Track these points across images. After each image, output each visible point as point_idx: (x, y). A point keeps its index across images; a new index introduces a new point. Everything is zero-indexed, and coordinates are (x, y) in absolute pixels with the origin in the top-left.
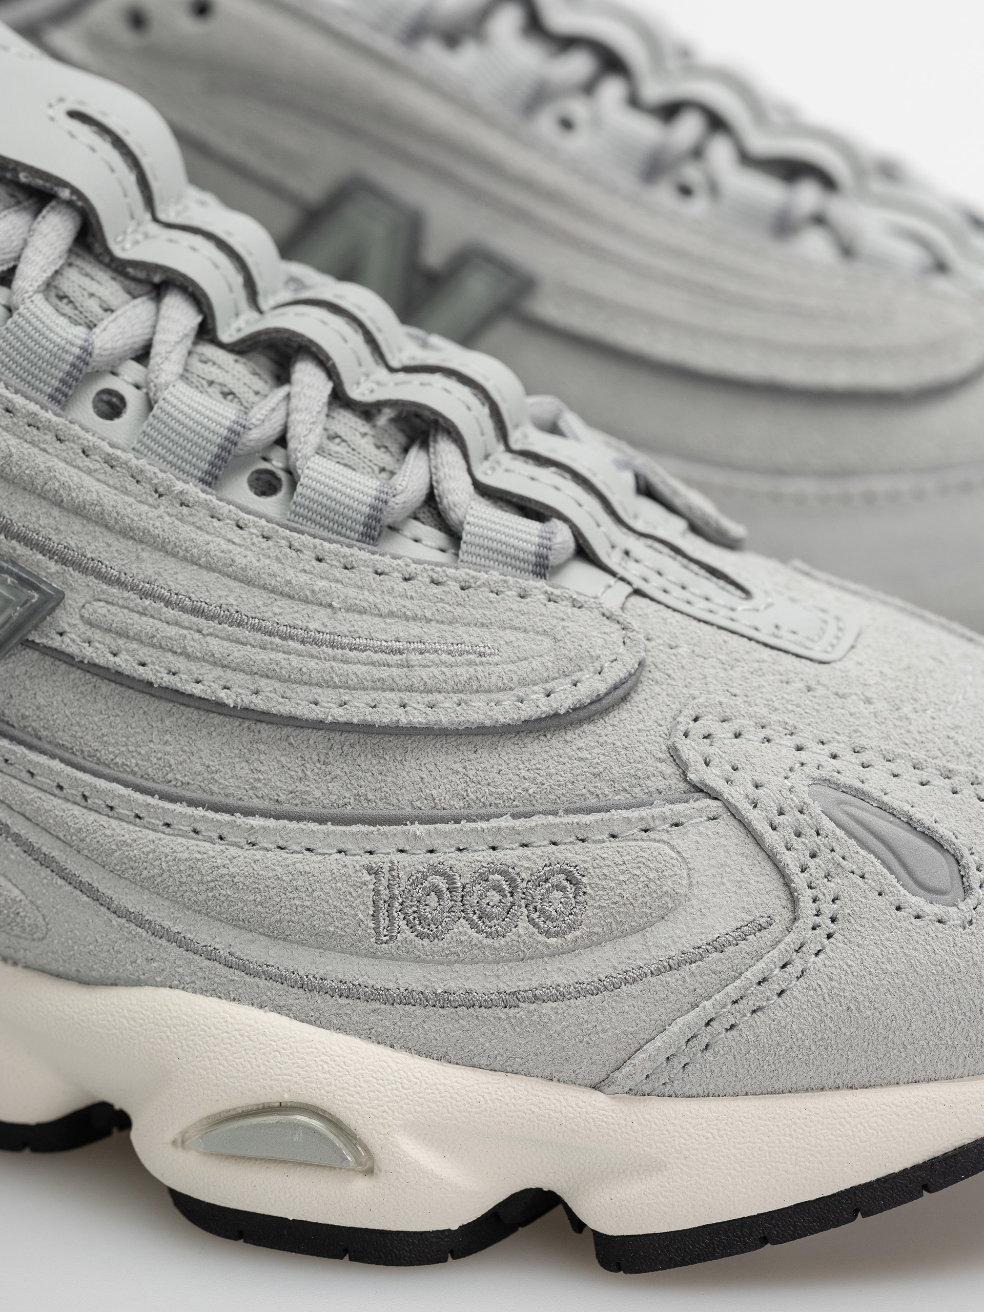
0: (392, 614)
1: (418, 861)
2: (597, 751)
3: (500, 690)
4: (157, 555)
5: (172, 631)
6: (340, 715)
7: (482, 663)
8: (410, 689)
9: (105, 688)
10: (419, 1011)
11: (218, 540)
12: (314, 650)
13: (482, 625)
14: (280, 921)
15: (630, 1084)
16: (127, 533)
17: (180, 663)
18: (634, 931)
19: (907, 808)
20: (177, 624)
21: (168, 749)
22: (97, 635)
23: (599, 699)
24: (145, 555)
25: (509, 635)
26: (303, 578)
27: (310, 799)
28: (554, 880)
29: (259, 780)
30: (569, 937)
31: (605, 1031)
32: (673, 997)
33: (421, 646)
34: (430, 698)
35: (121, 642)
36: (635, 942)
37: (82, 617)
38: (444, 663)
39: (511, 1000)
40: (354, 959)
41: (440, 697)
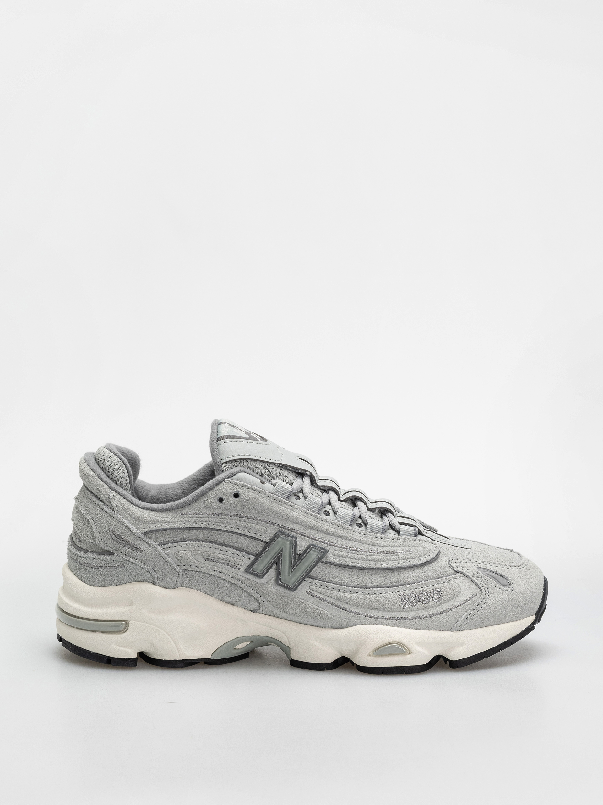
0: (392, 546)
1: (408, 592)
2: (436, 567)
3: (416, 558)
4: (345, 540)
5: (352, 555)
6: (388, 566)
7: (412, 553)
8: (400, 560)
9: (339, 568)
10: (414, 620)
11: (356, 536)
12: (380, 555)
13: (409, 546)
14: (384, 607)
15: (456, 629)
16: (339, 537)
17: (354, 561)
18: (452, 599)
19: (496, 571)
20: (352, 553)
21: (353, 578)
22: (337, 557)
23: (434, 558)
24: (343, 541)
25: (415, 548)
26: (374, 541)
27: (383, 584)
28: (435, 592)
29: (373, 582)
30: (440, 602)
31: (450, 619)
32: (462, 611)
33: (399, 552)
34: (403, 561)
35: (341, 558)
36: (453, 601)
37: (333, 554)
38: (404, 554)
39: (431, 616)
40: (399, 612)
41: (405, 560)
